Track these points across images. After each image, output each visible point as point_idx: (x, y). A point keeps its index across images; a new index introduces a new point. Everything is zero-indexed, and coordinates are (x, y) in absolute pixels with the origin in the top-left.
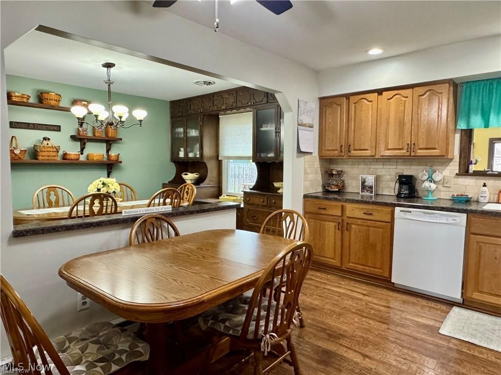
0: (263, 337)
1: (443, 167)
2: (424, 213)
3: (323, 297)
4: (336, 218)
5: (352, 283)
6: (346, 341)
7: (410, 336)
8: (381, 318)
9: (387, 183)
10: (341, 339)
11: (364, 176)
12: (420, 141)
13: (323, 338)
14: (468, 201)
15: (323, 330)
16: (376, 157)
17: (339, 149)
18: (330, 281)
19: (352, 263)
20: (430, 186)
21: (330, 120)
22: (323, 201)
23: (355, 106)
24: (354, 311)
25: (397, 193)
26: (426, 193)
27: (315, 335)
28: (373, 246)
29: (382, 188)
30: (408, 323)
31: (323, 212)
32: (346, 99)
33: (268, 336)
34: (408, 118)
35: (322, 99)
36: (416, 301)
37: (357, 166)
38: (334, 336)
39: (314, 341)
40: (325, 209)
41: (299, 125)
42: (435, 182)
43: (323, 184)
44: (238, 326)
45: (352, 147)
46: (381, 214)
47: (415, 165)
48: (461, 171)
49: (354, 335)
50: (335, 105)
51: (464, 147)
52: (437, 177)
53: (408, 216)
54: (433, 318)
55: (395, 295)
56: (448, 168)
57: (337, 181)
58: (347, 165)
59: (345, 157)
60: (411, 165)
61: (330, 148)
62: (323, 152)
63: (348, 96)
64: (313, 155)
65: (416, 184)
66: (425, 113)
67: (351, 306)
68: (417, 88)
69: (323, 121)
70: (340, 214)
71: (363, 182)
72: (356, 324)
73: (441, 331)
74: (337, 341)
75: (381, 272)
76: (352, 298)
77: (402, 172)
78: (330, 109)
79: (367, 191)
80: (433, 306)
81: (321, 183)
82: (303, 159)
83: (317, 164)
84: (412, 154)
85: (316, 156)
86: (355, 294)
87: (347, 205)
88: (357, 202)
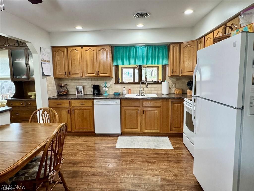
0: (49, 174)
1: (110, 81)
2: (105, 101)
3: (66, 148)
4: (67, 108)
5: (78, 138)
6: (82, 164)
7: (106, 153)
8: (94, 149)
9: (88, 89)
10: (80, 164)
11: (78, 86)
12: (101, 70)
13: (71, 166)
14: (119, 94)
15: (70, 163)
16: (83, 77)
17: (64, 73)
18: (67, 139)
19: (77, 128)
20: (106, 89)
21: (58, 59)
22: (59, 100)
23: (71, 53)
24: (82, 150)
25: (93, 93)
26: (104, 92)
27: (67, 167)
28: (86, 119)
29: (86, 91)
30: (104, 148)
31: (60, 106)
32: (66, 48)
33: (52, 173)
34: (95, 60)
35: (53, 47)
36: (105, 138)
37: (74, 82)
38: (76, 164)
39: (67, 169)
40: (61, 104)
41: (42, 61)
42: (107, 87)
43: (57, 92)
44: (34, 174)
45: (71, 73)
46: (88, 104)
47: (99, 80)
48: (116, 82)
49: (85, 160)
50: (61, 51)
51: (116, 73)
52: (108, 85)
53: (99, 103)
54: (113, 143)
55: (97, 138)
56: (112, 81)
57: (64, 89)
58: (69, 81)
59: (68, 78)
60: (97, 80)
61: (60, 73)
62: (56, 75)
63: (67, 47)
64: (51, 77)
65: (100, 89)
66: (101, 58)
67: (80, 148)
68: (98, 47)
69: (54, 59)
70: (69, 106)
71: (77, 89)
72: (85, 155)
73: (116, 147)
74: (78, 165)
75: (90, 130)
76: (80, 144)
77: (94, 83)
78: (58, 53)
79: (80, 93)
80: (112, 138)
81: (56, 91)
82: (46, 79)
83: (53, 81)
84: (98, 76)
85: (52, 77)
86: (80, 142)
87: (72, 101)
88: (77, 99)
